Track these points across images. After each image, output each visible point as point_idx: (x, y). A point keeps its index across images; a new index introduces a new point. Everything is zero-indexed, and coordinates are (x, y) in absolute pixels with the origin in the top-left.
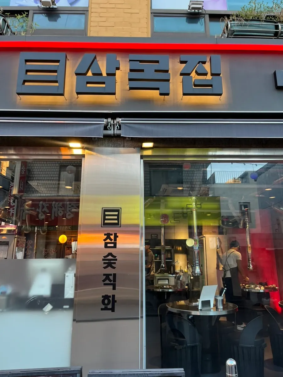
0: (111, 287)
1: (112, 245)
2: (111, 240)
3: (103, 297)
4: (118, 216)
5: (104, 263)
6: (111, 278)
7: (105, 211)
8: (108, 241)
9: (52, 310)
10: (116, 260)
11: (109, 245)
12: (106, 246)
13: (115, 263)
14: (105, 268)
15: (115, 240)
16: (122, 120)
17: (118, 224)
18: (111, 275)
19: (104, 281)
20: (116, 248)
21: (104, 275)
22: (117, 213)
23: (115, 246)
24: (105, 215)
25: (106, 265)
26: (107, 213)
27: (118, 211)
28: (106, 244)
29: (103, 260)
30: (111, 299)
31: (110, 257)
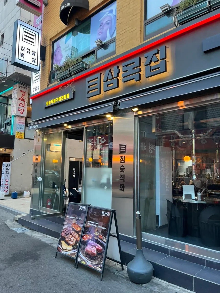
0: (123, 180)
1: (123, 162)
2: (123, 159)
3: (120, 184)
4: (125, 148)
5: (121, 170)
6: (123, 176)
7: (121, 146)
8: (122, 160)
9: (107, 188)
10: (125, 168)
11: (122, 162)
12: (121, 162)
13: (124, 170)
14: (121, 172)
15: (124, 159)
16: (120, 101)
17: (125, 152)
18: (123, 175)
19: (120, 178)
20: (124, 163)
21: (121, 175)
22: (124, 147)
23: (124, 162)
24: (121, 148)
25: (121, 171)
26: (121, 147)
27: (125, 145)
28: (121, 161)
29: (120, 168)
30: (123, 186)
31: (122, 167)
